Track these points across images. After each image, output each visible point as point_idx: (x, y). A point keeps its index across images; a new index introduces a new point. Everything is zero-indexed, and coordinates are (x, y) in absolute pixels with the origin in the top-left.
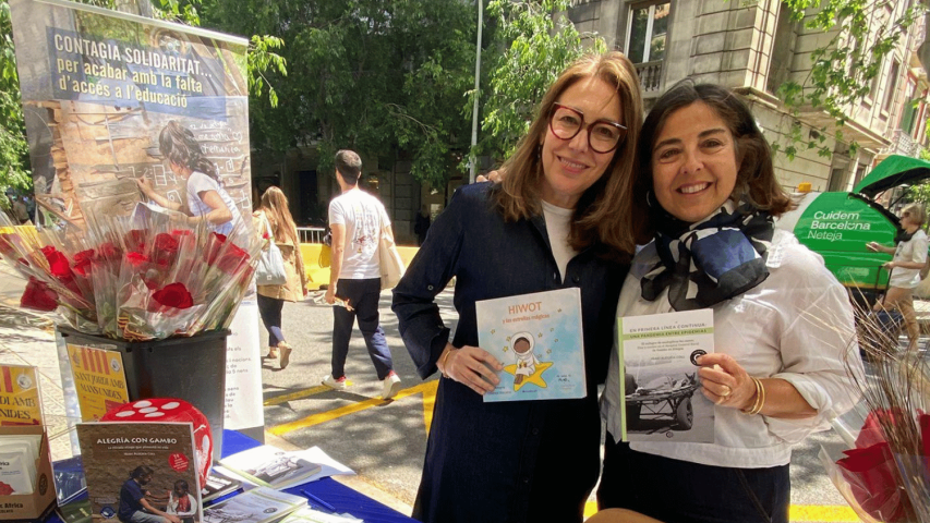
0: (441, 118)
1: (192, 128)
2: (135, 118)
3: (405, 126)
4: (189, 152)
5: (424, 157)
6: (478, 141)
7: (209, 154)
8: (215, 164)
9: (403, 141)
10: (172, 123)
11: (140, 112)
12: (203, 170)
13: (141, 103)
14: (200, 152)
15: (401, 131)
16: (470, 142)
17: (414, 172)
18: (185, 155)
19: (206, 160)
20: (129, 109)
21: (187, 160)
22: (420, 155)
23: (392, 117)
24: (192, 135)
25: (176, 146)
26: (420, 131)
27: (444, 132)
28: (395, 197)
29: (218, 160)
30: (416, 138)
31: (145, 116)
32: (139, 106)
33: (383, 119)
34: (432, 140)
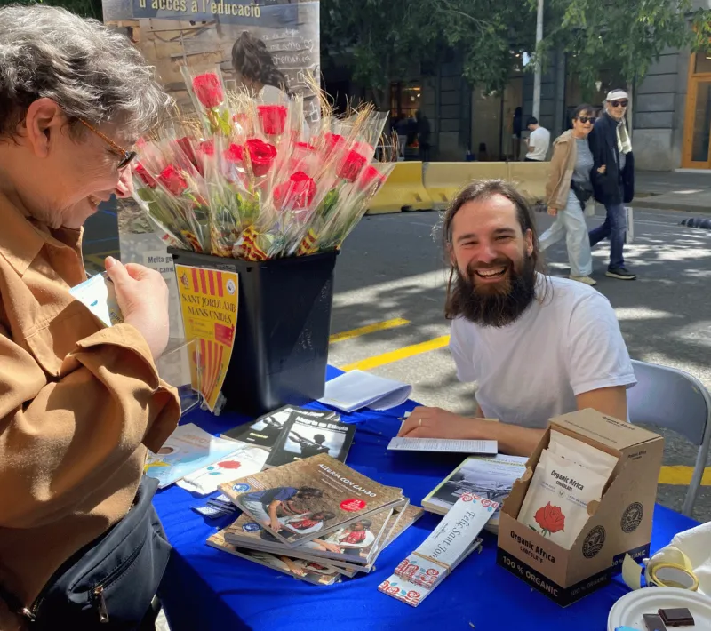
0: (499, 11)
1: (265, 38)
2: (209, 32)
3: (456, 23)
4: (260, 64)
5: (478, 56)
6: (545, 35)
7: (280, 65)
8: (286, 76)
9: (453, 39)
10: (245, 35)
11: (214, 25)
12: (275, 83)
13: (216, 16)
14: (271, 63)
15: (451, 28)
16: (534, 36)
17: (467, 75)
18: (257, 68)
19: (277, 72)
20: (204, 22)
21: (258, 73)
22: (474, 54)
23: (440, 14)
24: (263, 45)
25: (249, 58)
26: (473, 27)
27: (502, 27)
28: (441, 105)
29: (288, 71)
30: (468, 35)
31: (219, 29)
32: (213, 19)
33: (428, 18)
34: (488, 35)
